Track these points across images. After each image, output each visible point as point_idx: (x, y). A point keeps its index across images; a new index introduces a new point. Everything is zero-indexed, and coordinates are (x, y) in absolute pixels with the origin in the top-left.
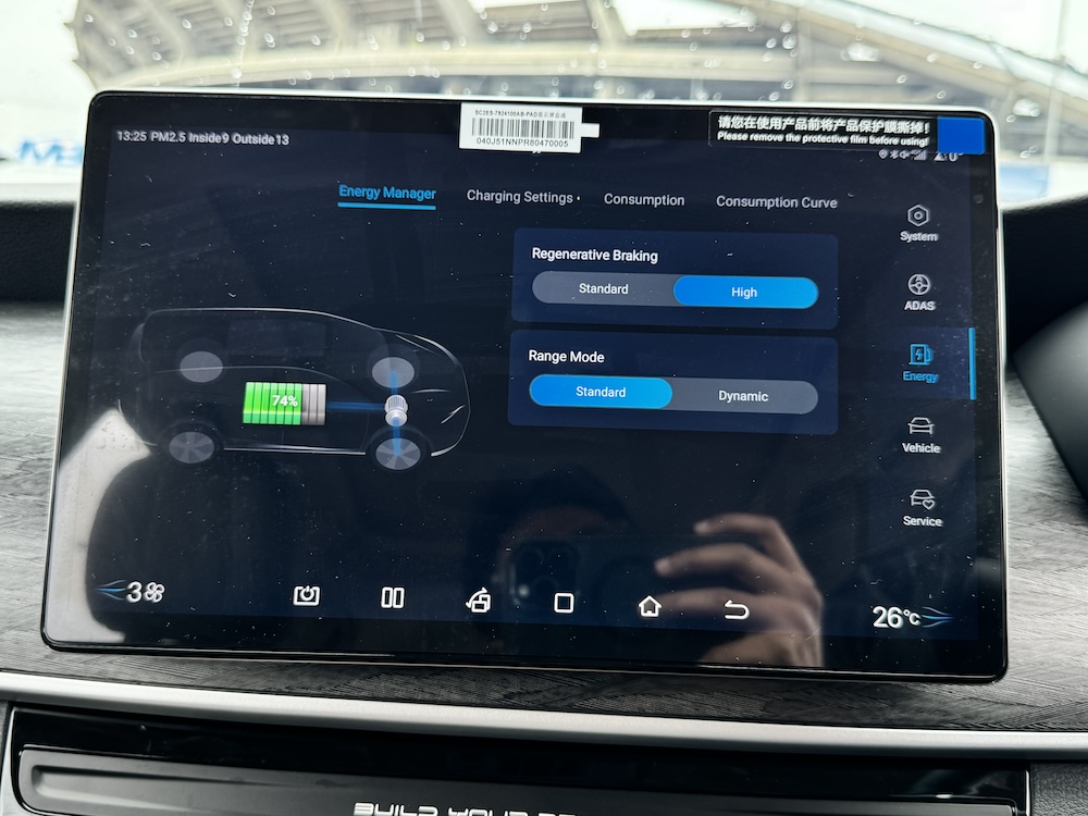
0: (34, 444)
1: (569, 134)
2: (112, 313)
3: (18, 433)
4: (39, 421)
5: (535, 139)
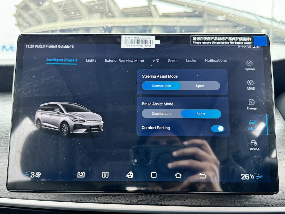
0: (4, 132)
1: (152, 43)
2: (25, 96)
4: (5, 126)
5: (142, 45)
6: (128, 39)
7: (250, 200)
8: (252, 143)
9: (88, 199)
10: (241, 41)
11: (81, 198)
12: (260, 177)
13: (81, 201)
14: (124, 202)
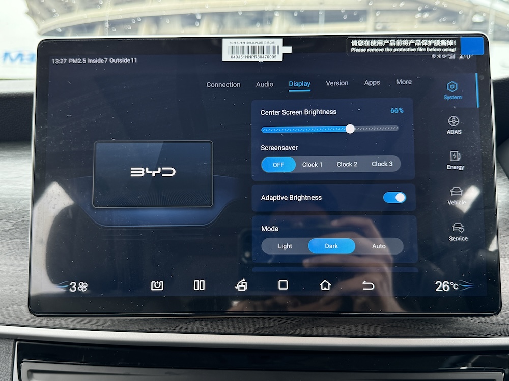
0: (19, 213)
1: (278, 53)
2: (54, 150)
3: (11, 208)
4: (21, 202)
5: (260, 55)
6: (235, 45)
7: (451, 325)
8: (455, 228)
9: (170, 326)
10: (438, 47)
11: (158, 325)
12: (467, 286)
13: (158, 330)
14: (232, 331)
